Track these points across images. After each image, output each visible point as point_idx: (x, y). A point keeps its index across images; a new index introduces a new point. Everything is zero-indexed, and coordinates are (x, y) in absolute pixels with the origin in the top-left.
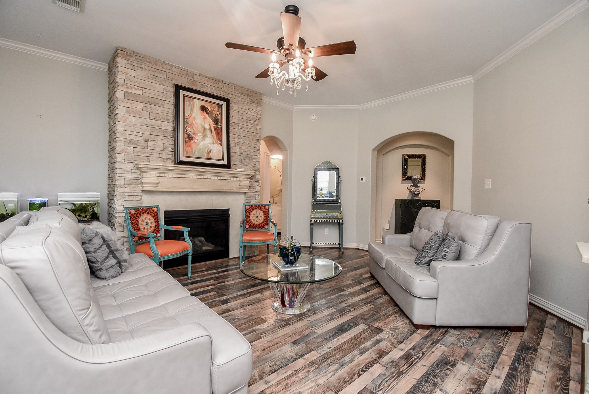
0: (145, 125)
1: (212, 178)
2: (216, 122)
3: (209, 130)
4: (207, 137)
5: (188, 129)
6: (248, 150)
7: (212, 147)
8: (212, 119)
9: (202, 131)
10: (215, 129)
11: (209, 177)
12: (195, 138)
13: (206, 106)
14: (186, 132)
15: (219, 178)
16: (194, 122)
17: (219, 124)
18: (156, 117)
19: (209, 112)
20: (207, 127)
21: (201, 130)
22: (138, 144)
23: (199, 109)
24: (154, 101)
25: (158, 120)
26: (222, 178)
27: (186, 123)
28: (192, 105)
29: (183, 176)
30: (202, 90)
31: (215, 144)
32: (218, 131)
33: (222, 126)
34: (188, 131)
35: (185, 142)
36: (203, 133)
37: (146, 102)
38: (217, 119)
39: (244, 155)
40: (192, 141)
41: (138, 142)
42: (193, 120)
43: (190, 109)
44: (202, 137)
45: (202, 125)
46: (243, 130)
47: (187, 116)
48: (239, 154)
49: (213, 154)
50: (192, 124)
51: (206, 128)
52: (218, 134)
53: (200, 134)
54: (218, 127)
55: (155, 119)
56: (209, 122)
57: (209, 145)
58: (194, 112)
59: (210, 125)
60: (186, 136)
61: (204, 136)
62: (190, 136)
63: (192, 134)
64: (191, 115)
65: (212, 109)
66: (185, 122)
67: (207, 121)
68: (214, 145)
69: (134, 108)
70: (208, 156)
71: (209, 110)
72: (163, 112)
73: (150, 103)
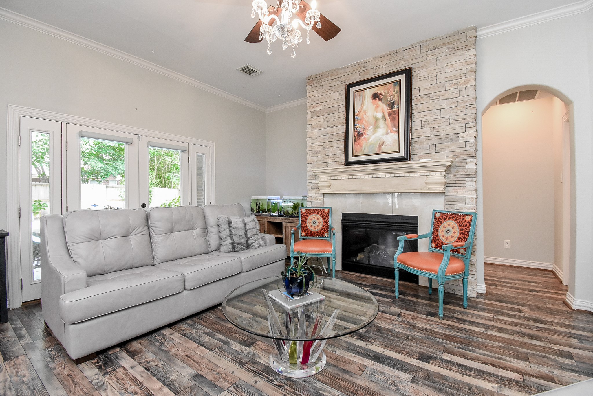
0: (324, 135)
1: (384, 176)
2: (391, 105)
3: (382, 119)
4: (379, 127)
5: (358, 125)
6: (448, 127)
7: (385, 138)
8: (385, 105)
9: (373, 123)
10: (390, 115)
11: (379, 176)
12: (364, 133)
13: (379, 92)
14: (355, 130)
15: (393, 175)
16: (364, 116)
17: (396, 106)
18: (333, 124)
19: (382, 97)
20: (380, 115)
21: (372, 121)
22: (320, 153)
23: (370, 98)
24: (331, 110)
25: (334, 126)
26: (397, 175)
27: (356, 120)
28: (363, 98)
29: (351, 177)
30: (376, 74)
31: (390, 133)
32: (394, 116)
33: (400, 108)
34: (357, 129)
35: (355, 141)
36: (375, 125)
37: (324, 114)
38: (392, 101)
39: (440, 137)
40: (362, 138)
41: (320, 152)
42: (364, 114)
43: (360, 104)
44: (373, 130)
45: (373, 116)
46: (438, 99)
47: (357, 112)
48: (430, 138)
49: (386, 147)
50: (363, 118)
51: (378, 118)
52: (393, 119)
53: (371, 127)
54: (394, 111)
55: (332, 127)
56: (383, 109)
57: (382, 136)
58: (365, 105)
59: (383, 113)
60: (356, 133)
61: (376, 127)
62: (360, 133)
63: (362, 130)
64: (362, 109)
65: (386, 91)
66: (354, 119)
67: (379, 109)
68: (388, 136)
69: (317, 123)
70: (380, 151)
71: (382, 95)
72: (337, 117)
73: (328, 113)
